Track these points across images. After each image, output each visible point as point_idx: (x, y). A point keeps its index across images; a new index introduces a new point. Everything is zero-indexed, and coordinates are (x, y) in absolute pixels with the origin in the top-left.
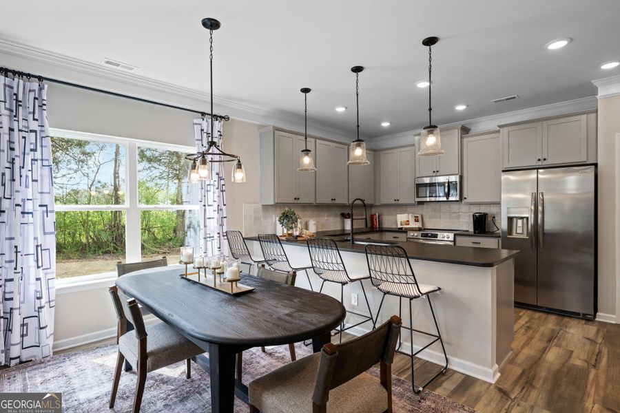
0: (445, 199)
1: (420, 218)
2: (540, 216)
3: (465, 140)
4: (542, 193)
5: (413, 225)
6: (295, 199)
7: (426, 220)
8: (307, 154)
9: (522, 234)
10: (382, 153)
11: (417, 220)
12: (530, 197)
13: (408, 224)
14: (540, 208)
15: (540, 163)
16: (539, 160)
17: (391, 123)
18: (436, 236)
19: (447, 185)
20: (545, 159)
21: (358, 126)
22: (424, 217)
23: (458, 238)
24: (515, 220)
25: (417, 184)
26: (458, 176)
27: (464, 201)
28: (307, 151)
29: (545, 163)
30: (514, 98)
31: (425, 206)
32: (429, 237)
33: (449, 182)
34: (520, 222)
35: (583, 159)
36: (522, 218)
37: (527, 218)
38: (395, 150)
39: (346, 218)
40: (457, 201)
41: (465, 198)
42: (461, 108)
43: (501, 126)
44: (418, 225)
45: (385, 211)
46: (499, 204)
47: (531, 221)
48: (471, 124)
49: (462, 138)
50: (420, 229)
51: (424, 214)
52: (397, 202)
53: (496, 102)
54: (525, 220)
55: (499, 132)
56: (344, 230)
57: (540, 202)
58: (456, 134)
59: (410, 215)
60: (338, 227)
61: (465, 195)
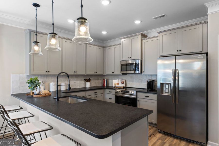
0: (133, 72)
1: (124, 82)
2: (176, 82)
3: (143, 41)
4: (178, 70)
5: (121, 85)
6: (47, 71)
7: (127, 83)
8: (37, 45)
9: (168, 93)
10: (107, 48)
11: (122, 83)
12: (172, 72)
13: (118, 85)
14: (177, 78)
15: (178, 53)
16: (177, 51)
17: (107, 32)
18: (128, 92)
19: (134, 64)
20: (180, 51)
21: (53, 24)
22: (127, 81)
23: (138, 93)
24: (164, 85)
25: (121, 64)
26: (140, 60)
27: (143, 73)
28: (36, 43)
29: (181, 52)
30: (164, 16)
31: (127, 75)
32: (125, 92)
33: (135, 63)
34: (167, 86)
35: (200, 50)
36: (168, 84)
37: (170, 84)
38: (113, 47)
39: (86, 81)
40: (140, 73)
41: (143, 72)
42: (138, 22)
43: (159, 33)
44: (123, 85)
45: (110, 78)
46: (156, 75)
47: (172, 85)
48: (148, 33)
49: (142, 40)
50: (124, 88)
51: (127, 80)
52: (113, 73)
53: (155, 18)
54: (169, 85)
55: (158, 36)
56: (86, 88)
57: (177, 74)
58: (139, 37)
59: (120, 80)
60: (83, 86)
61: (143, 70)
